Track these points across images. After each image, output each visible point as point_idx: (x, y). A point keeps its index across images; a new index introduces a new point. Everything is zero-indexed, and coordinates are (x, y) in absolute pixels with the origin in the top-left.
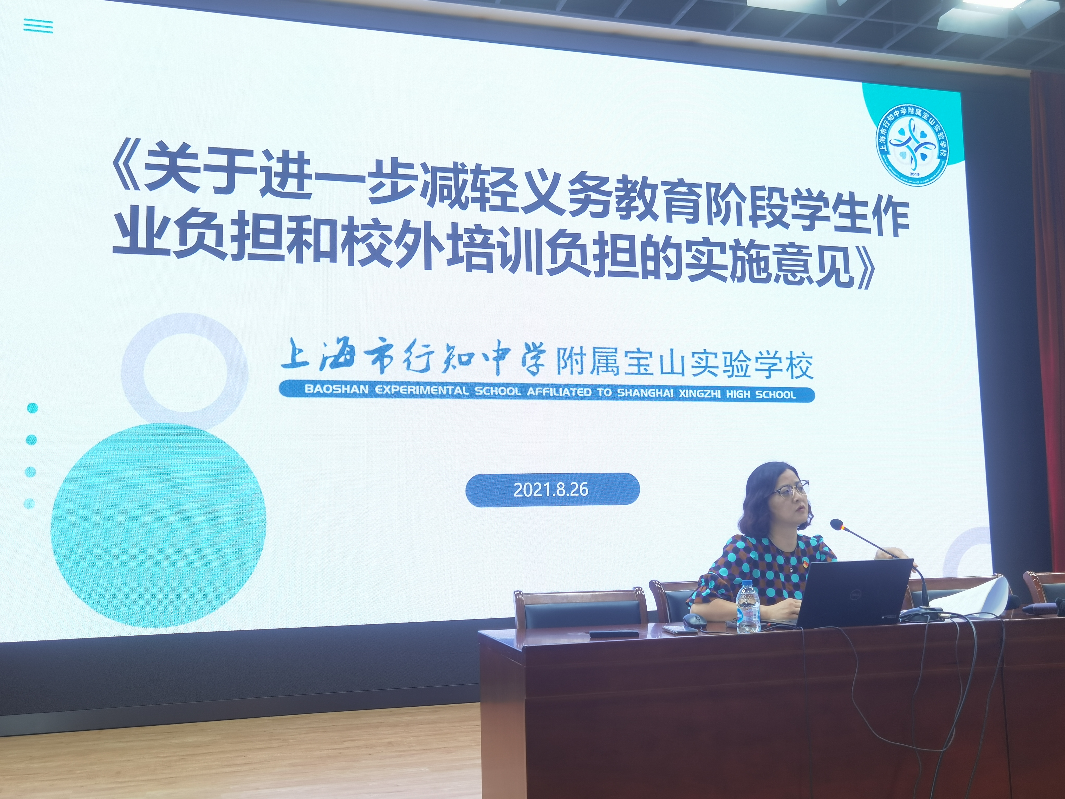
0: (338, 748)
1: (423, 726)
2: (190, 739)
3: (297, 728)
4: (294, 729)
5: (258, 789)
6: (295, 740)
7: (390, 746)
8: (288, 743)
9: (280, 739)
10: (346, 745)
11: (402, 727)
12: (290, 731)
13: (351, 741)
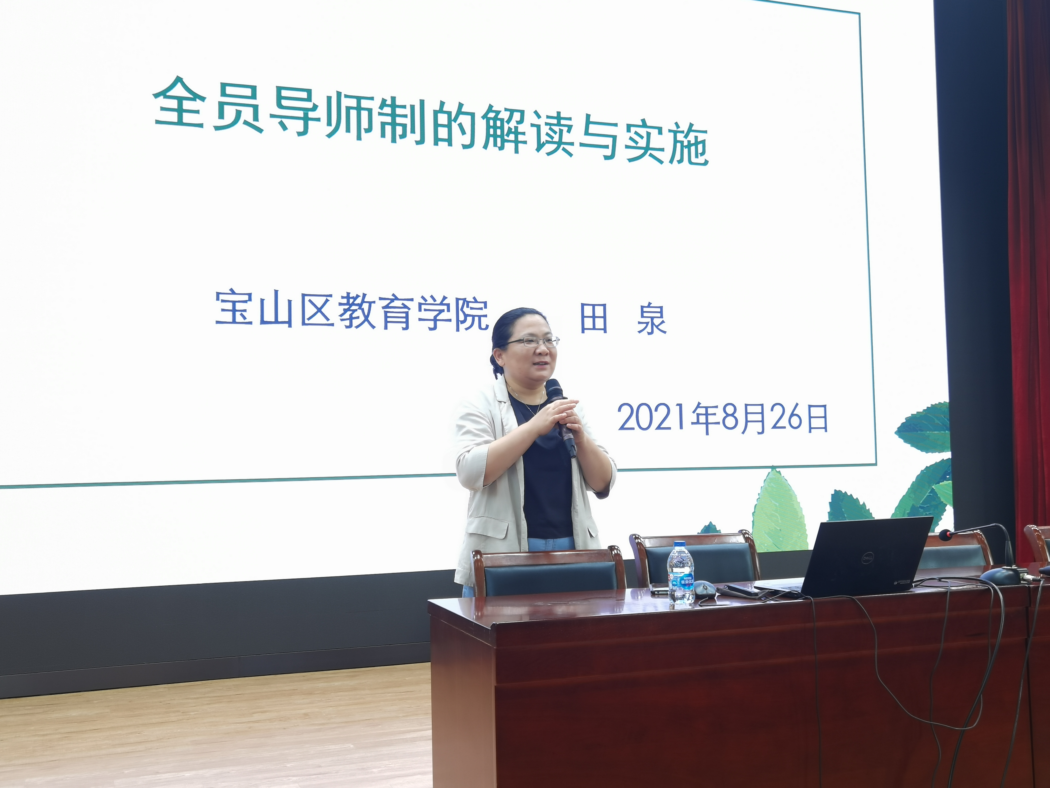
0: (247, 721)
1: (341, 693)
2: (74, 713)
3: (198, 698)
4: (195, 698)
5: (157, 773)
6: (196, 713)
7: (307, 718)
8: (188, 716)
9: (178, 711)
10: (256, 717)
11: (318, 695)
12: (190, 701)
13: (262, 712)
